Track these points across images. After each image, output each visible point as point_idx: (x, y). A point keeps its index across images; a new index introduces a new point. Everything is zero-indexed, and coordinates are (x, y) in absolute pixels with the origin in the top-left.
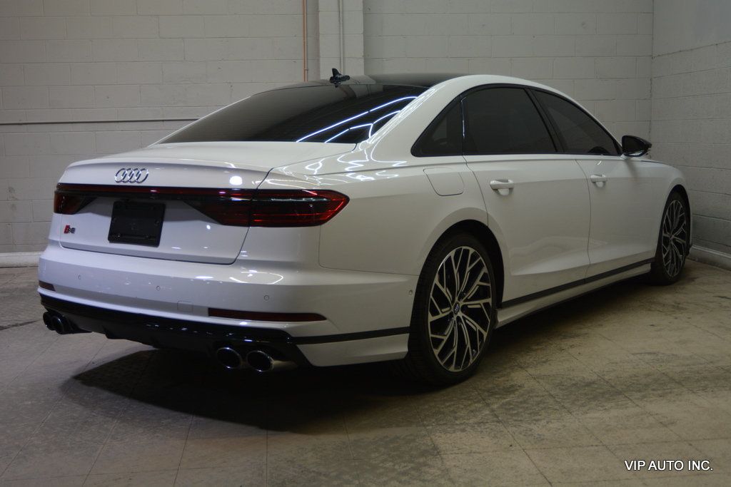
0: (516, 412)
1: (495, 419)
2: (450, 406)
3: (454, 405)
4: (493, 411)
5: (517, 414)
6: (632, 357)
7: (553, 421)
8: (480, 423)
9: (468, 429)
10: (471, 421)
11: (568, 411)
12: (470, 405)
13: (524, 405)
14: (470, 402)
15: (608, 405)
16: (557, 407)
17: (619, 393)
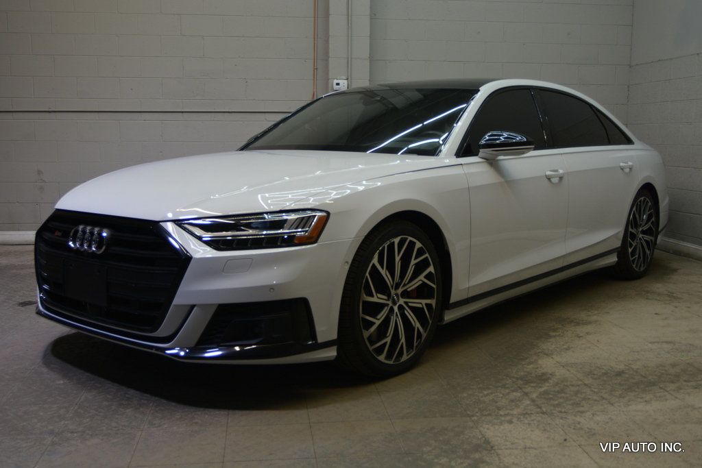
0: (556, 402)
1: (539, 410)
2: (488, 395)
3: (492, 393)
4: (533, 401)
5: (558, 405)
6: (650, 345)
7: (598, 413)
8: (525, 414)
9: (515, 420)
10: (515, 412)
11: (609, 403)
12: (508, 394)
13: (563, 395)
14: (507, 391)
15: (648, 397)
16: (595, 398)
17: (653, 384)
